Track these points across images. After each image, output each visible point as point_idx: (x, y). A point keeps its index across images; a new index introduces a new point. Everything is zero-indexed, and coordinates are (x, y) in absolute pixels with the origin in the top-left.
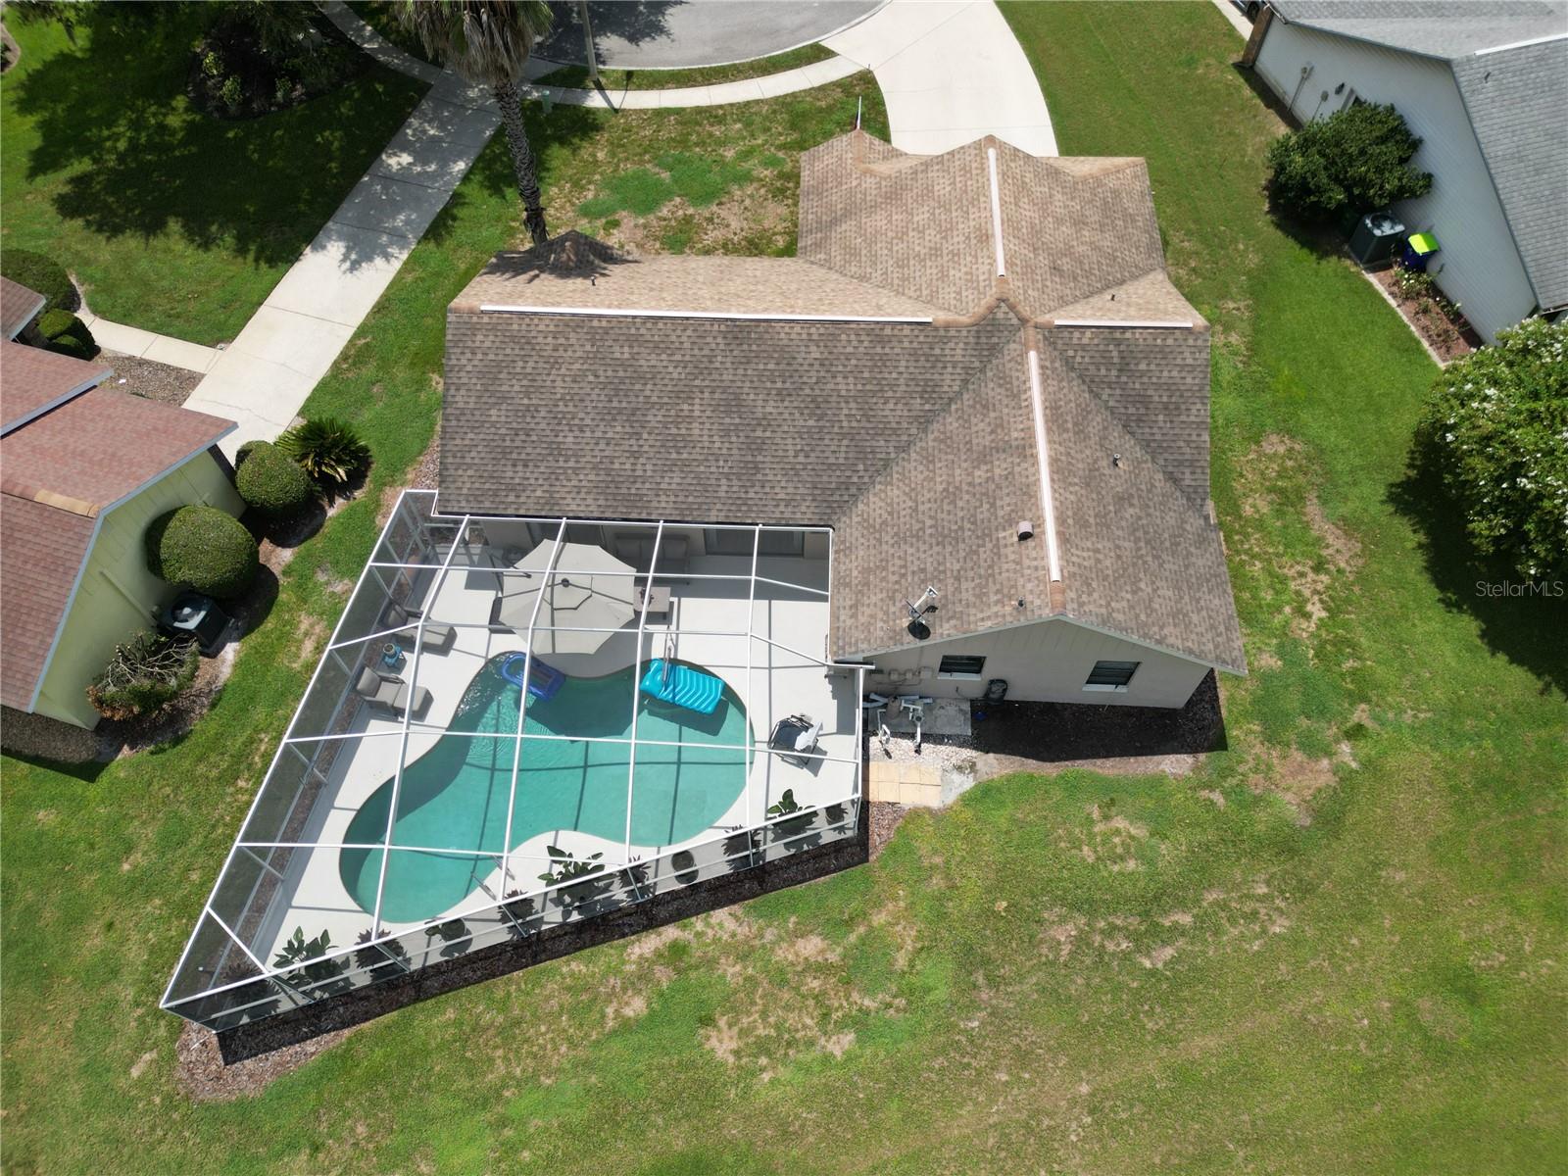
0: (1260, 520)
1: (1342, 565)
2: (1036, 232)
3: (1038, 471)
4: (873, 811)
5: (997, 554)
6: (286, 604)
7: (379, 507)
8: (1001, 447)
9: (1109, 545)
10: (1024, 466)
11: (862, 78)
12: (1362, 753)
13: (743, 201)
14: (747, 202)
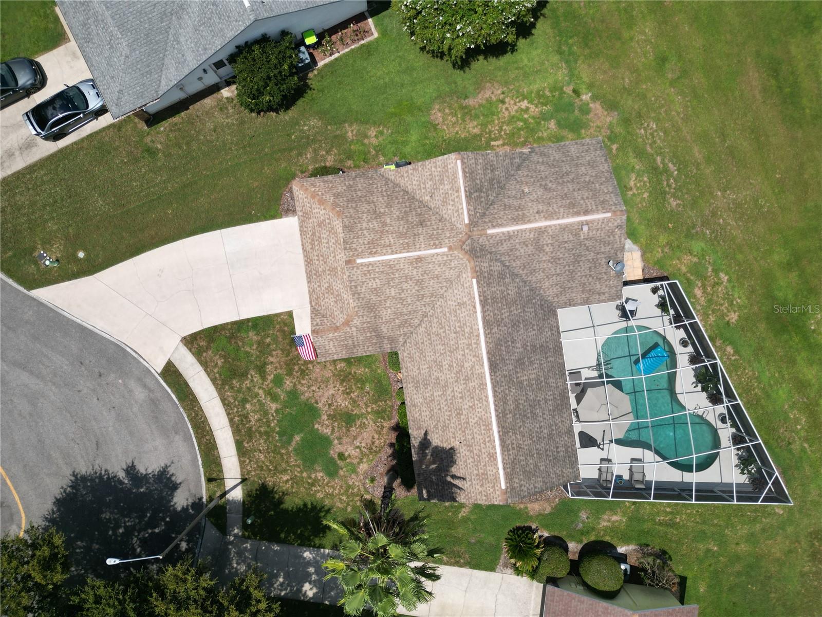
0: (482, 125)
1: (499, 92)
2: (401, 235)
3: (553, 225)
4: (647, 276)
5: (591, 238)
6: (596, 535)
7: (540, 514)
8: (537, 241)
9: (576, 194)
10: (550, 231)
11: (191, 341)
12: (584, 91)
13: (313, 391)
14: (314, 388)
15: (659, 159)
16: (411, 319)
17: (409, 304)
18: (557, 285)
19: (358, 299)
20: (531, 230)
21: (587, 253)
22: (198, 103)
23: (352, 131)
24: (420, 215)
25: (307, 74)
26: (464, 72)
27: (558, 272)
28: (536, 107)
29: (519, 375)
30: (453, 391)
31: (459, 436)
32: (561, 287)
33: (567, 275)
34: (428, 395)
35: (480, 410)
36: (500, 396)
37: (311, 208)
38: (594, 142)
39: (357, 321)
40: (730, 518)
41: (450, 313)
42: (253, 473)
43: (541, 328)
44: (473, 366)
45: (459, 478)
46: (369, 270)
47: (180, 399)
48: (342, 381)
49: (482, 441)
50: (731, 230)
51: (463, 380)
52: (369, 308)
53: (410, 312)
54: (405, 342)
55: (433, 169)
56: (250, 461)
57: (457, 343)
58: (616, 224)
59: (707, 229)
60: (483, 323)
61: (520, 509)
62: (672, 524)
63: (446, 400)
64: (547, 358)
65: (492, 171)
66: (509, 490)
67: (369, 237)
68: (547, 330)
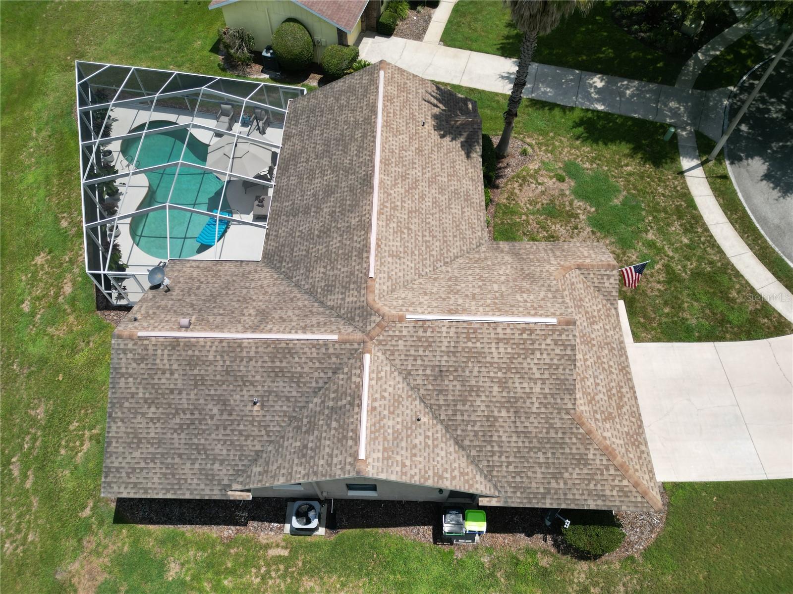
5: (182, 314)
10: (240, 328)
11: (782, 326)
16: (468, 263)
17: (470, 275)
18: (252, 280)
20: (269, 332)
21: (194, 302)
24: (441, 391)
27: (245, 290)
29: (334, 179)
31: (423, 132)
35: (394, 143)
39: (550, 268)
41: (413, 252)
44: (394, 185)
46: (534, 311)
49: (398, 117)
51: (408, 178)
53: (470, 269)
57: (409, 217)
60: (370, 226)
65: (305, 447)
67: (531, 364)
68: (283, 234)
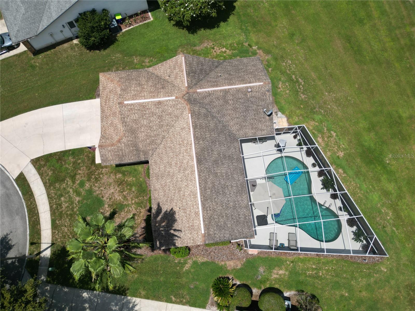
1: (211, 44)
2: (151, 92)
3: (233, 88)
5: (253, 97)
6: (270, 284)
7: (234, 269)
8: (224, 97)
9: (245, 76)
10: (231, 92)
11: (36, 162)
12: (254, 45)
13: (101, 190)
14: (102, 189)
15: (294, 76)
16: (156, 140)
17: (155, 130)
18: (237, 124)
19: (125, 126)
20: (221, 91)
21: (252, 105)
22: (61, 46)
23: (137, 59)
24: (163, 85)
25: (117, 35)
26: (194, 35)
27: (237, 116)
28: (230, 51)
29: (215, 169)
30: (177, 178)
31: (179, 204)
32: (240, 125)
33: (243, 118)
34: (163, 182)
35: (191, 186)
36: (203, 178)
37: (107, 84)
38: (256, 58)
39: (124, 140)
40: (353, 273)
41: (177, 135)
42: (59, 240)
43: (229, 147)
44: (188, 162)
45: (178, 230)
46: (131, 108)
47: (23, 194)
48: (119, 185)
49: (191, 205)
50: (335, 111)
51: (183, 170)
52: (132, 132)
53: (155, 135)
54: (153, 154)
55: (171, 63)
56: (59, 232)
57: (180, 150)
58: (266, 89)
59: (322, 110)
60: (194, 137)
61: (222, 265)
62: (317, 277)
63: (173, 184)
64: (232, 163)
65: (202, 66)
66: (206, 235)
67: (134, 93)
68: (233, 148)
